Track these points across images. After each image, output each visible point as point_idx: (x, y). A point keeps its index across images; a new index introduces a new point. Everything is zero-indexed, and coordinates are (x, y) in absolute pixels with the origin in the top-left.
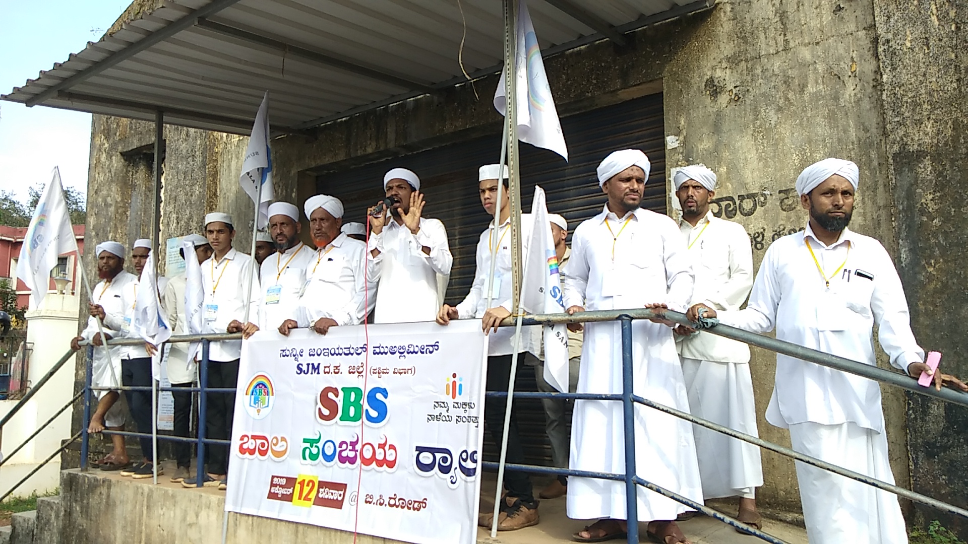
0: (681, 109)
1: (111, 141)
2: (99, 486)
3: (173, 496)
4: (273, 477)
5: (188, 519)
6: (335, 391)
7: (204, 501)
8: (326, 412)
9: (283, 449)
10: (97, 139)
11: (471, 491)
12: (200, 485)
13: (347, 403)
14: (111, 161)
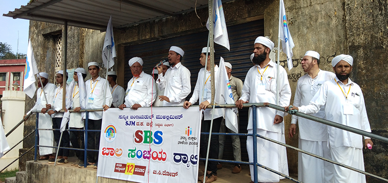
0: (271, 26)
1: (38, 30)
2: (43, 167)
3: (75, 171)
4: (116, 164)
5: (82, 179)
6: (141, 132)
7: (88, 173)
8: (138, 140)
9: (120, 153)
10: (32, 28)
11: (195, 170)
12: (85, 167)
13: (146, 137)
14: (38, 38)
